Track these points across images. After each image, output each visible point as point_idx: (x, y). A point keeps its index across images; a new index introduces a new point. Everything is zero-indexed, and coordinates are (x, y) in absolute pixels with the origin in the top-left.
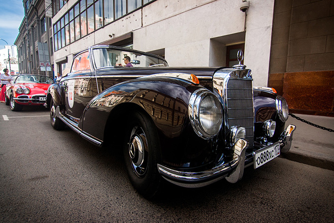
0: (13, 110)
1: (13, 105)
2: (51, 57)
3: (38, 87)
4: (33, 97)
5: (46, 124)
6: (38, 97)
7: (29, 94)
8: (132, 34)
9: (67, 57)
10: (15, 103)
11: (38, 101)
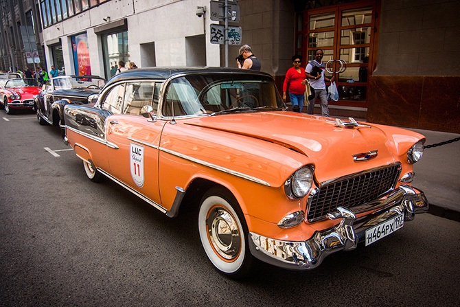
0: (8, 114)
1: (7, 109)
2: (40, 34)
3: (28, 91)
4: (24, 102)
5: (35, 122)
6: (28, 101)
7: (20, 99)
8: (126, 20)
9: (60, 39)
10: (9, 108)
11: (28, 105)
